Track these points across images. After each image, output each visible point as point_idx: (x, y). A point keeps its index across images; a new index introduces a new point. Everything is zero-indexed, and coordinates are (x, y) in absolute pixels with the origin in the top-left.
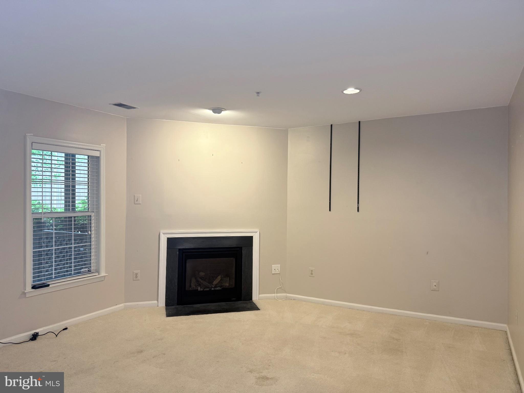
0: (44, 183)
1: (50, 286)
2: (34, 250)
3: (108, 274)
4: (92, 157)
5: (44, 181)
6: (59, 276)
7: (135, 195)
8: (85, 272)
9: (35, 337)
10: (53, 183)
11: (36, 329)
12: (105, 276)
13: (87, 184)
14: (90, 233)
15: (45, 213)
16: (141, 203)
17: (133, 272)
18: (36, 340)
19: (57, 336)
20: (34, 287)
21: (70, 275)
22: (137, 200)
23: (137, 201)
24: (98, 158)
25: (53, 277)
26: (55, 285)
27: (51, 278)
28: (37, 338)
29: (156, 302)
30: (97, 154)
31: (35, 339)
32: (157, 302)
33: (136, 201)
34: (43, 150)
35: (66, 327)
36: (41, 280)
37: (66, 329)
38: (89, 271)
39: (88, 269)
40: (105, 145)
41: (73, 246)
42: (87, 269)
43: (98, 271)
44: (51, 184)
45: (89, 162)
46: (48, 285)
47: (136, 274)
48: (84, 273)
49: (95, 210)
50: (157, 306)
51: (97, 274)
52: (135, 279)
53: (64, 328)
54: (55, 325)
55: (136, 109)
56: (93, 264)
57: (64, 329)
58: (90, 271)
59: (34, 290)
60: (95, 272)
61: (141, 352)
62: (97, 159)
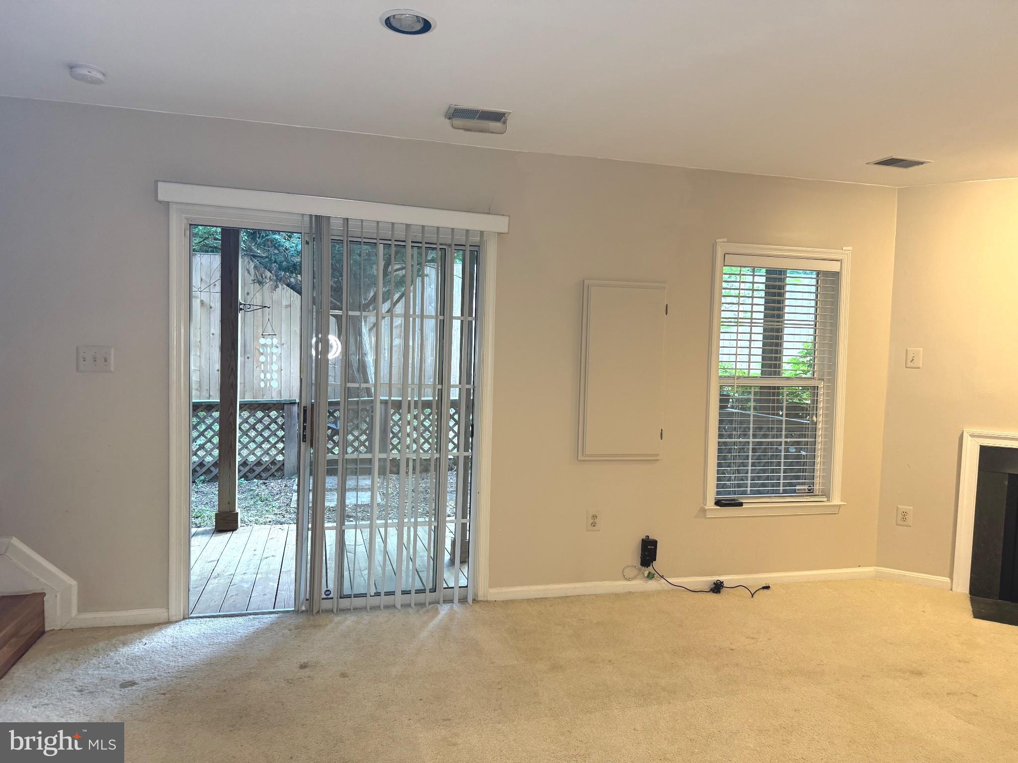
0: (739, 324)
1: (745, 506)
2: (720, 440)
3: (845, 503)
4: (827, 274)
5: (740, 320)
6: (759, 492)
7: (908, 349)
8: (803, 491)
9: (717, 588)
10: (753, 325)
11: (719, 575)
12: (840, 506)
13: (813, 327)
14: (814, 418)
15: (739, 378)
16: (921, 366)
17: (897, 507)
18: (720, 594)
19: (752, 595)
20: (718, 503)
21: (777, 492)
22: (913, 360)
23: (911, 362)
24: (836, 275)
25: (749, 492)
26: (752, 505)
27: (744, 493)
28: (721, 591)
29: (947, 580)
30: (834, 267)
31: (717, 590)
32: (949, 581)
33: (909, 361)
34: (741, 266)
35: (767, 585)
36: (729, 493)
37: (767, 588)
38: (810, 491)
39: (809, 487)
40: (850, 248)
41: (783, 440)
42: (806, 487)
43: (826, 494)
44: (751, 326)
45: (819, 283)
46: (741, 504)
47: (905, 514)
48: (802, 493)
49: (826, 377)
50: (949, 588)
51: (825, 499)
52: (900, 522)
53: (763, 586)
54: (750, 576)
55: (924, 164)
56: (818, 479)
57: (764, 588)
58: (812, 491)
59: (719, 507)
60: (822, 495)
61: (919, 674)
62: (835, 277)
